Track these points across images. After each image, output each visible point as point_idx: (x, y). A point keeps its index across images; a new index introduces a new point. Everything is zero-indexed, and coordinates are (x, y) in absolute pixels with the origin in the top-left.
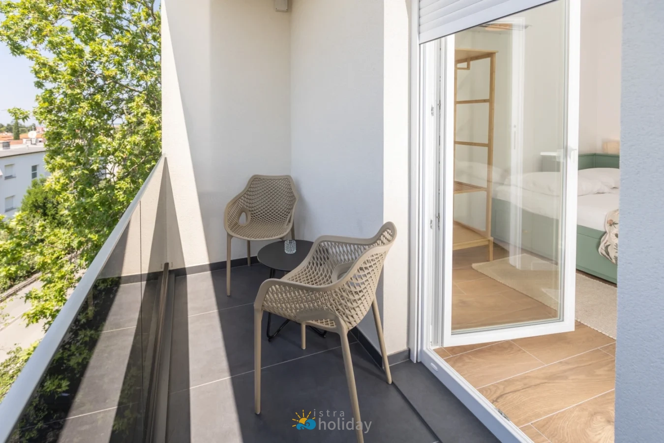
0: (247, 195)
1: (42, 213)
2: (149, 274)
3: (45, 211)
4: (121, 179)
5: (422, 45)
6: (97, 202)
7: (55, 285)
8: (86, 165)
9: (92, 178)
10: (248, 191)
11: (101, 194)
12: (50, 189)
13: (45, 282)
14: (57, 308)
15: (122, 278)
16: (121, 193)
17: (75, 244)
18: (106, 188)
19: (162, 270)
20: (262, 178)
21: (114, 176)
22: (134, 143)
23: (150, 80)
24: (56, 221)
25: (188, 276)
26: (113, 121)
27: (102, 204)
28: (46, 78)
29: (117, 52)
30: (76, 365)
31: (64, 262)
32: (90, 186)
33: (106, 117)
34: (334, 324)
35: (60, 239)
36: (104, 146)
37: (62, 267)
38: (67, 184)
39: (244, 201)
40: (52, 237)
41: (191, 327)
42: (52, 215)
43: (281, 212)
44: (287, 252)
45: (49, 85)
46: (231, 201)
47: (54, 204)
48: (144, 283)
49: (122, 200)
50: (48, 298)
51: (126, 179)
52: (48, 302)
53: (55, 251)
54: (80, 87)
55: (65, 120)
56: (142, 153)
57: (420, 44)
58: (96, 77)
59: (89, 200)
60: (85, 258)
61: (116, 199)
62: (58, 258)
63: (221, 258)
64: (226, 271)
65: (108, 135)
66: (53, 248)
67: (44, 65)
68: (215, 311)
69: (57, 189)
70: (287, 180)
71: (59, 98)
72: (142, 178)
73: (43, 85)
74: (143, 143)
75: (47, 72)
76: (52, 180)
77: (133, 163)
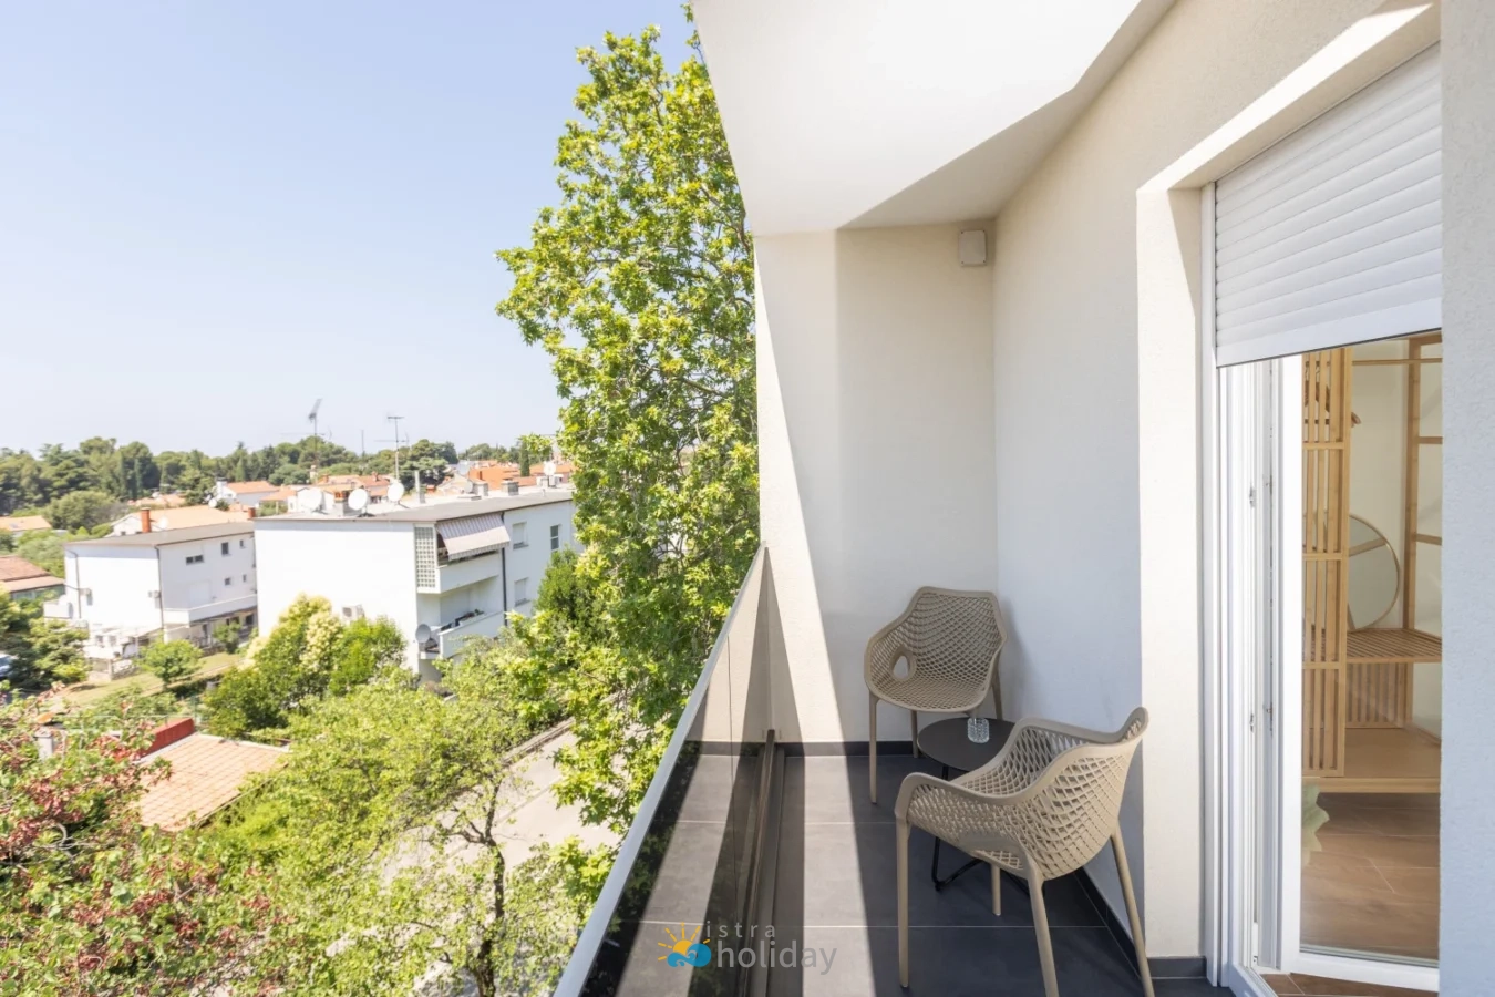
0: (910, 623)
1: (569, 614)
2: (743, 744)
3: (572, 609)
4: (695, 562)
5: (1223, 370)
6: (655, 603)
7: (596, 745)
8: (638, 535)
9: (646, 561)
10: (911, 616)
11: (661, 589)
12: (584, 576)
13: (581, 738)
14: (598, 785)
15: (704, 746)
16: (695, 589)
17: (622, 676)
18: (669, 580)
19: (765, 741)
20: (938, 594)
21: (683, 556)
22: (714, 497)
23: (738, 373)
24: (590, 629)
25: (807, 758)
26: (678, 451)
27: (664, 608)
28: (574, 380)
29: (683, 325)
30: (631, 892)
31: (608, 707)
32: (644, 572)
33: (666, 443)
34: (1018, 862)
35: (601, 665)
36: (664, 503)
37: (604, 714)
38: (608, 568)
39: (904, 634)
40: (589, 660)
41: (809, 841)
42: (583, 618)
43: (975, 663)
44: (971, 739)
45: (578, 391)
46: (879, 633)
47: (586, 599)
48: (736, 758)
49: (696, 603)
50: (586, 766)
51: (703, 564)
52: (586, 773)
53: (593, 685)
54: (625, 393)
55: (603, 454)
56: (728, 519)
57: (1218, 368)
58: (650, 372)
59: (642, 599)
60: (638, 703)
61: (688, 601)
62: (598, 697)
63: (862, 735)
64: (868, 759)
65: (672, 480)
66: (590, 678)
67: (570, 361)
68: (848, 824)
69: (593, 576)
70: (987, 601)
71: (592, 413)
72: (730, 564)
73: (570, 393)
74: (730, 498)
75: (575, 372)
76: (585, 560)
77: (712, 536)
